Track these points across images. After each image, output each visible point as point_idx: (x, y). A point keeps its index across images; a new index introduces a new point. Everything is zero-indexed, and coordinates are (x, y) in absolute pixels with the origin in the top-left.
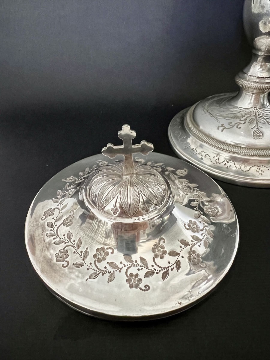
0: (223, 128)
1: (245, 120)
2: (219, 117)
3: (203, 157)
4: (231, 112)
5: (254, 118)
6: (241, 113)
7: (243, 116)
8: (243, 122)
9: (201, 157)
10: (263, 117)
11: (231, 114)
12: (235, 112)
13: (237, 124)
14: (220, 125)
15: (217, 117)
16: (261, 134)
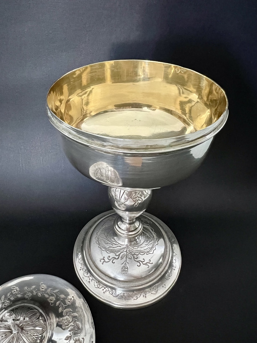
0: (104, 261)
1: (119, 255)
2: (103, 249)
3: (90, 281)
4: (112, 246)
5: (125, 253)
6: (118, 247)
7: (118, 251)
8: (117, 257)
9: (89, 280)
10: (131, 253)
11: (112, 247)
12: (114, 246)
13: (113, 259)
14: (102, 258)
15: (102, 249)
16: (127, 270)
